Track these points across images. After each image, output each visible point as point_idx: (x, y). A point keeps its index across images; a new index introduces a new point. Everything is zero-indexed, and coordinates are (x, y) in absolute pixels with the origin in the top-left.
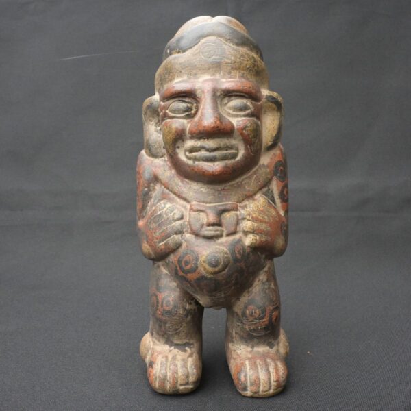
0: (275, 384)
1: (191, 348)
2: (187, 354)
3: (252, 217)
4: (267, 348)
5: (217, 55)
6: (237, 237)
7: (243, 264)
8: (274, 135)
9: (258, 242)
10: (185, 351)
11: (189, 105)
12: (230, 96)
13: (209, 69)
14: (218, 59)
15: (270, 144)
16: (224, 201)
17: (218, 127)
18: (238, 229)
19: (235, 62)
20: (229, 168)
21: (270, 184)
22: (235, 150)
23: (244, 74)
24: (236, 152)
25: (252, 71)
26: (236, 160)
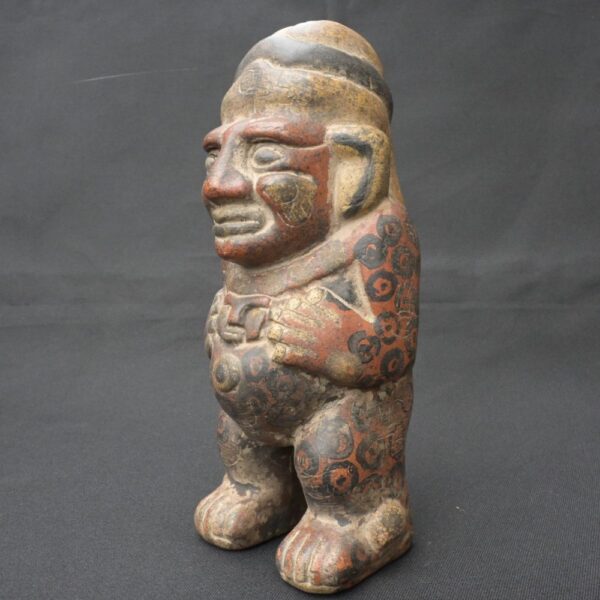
0: (312, 575)
1: (252, 493)
2: (241, 499)
3: (283, 319)
4: (336, 522)
5: (253, 86)
6: (259, 344)
7: (262, 386)
8: (352, 194)
9: (287, 357)
10: (242, 493)
12: (256, 143)
13: (243, 107)
15: (346, 208)
16: (254, 293)
18: (262, 334)
21: (346, 271)
22: (255, 220)
23: (284, 107)
24: (257, 222)
25: (300, 100)
26: (257, 234)
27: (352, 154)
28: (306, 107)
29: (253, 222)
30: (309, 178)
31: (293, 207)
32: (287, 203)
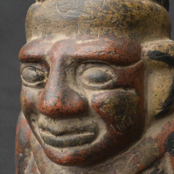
5: (74, 9)
8: (163, 101)
11: (40, 73)
12: (86, 63)
13: (64, 27)
14: (75, 14)
17: (58, 110)
19: (95, 18)
20: (80, 155)
21: (159, 163)
22: (91, 132)
23: (109, 30)
24: (93, 134)
25: (122, 25)
26: (93, 143)
27: (163, 67)
28: (126, 29)
29: (89, 134)
30: (132, 91)
31: (123, 119)
32: (119, 116)
